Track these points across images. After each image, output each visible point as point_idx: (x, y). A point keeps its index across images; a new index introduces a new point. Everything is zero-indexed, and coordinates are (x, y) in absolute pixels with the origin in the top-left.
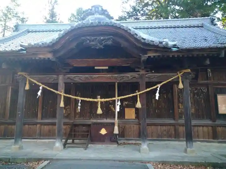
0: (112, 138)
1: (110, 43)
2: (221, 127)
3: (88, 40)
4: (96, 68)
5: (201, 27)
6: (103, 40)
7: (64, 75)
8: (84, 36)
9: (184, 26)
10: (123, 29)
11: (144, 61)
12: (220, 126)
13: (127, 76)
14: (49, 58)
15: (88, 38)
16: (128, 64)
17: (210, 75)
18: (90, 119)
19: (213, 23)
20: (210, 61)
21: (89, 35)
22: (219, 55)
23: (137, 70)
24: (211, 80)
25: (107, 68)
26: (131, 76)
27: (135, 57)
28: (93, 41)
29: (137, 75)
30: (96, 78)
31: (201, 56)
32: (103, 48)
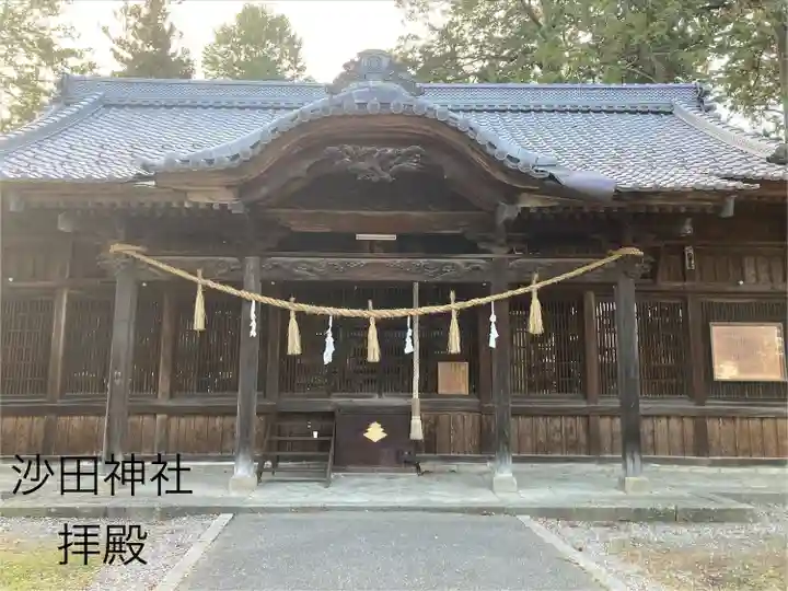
0: (403, 453)
1: (411, 165)
2: (718, 418)
3: (347, 153)
4: (360, 237)
5: (666, 113)
6: (391, 157)
7: (263, 257)
8: (336, 142)
9: (616, 108)
10: (456, 129)
11: (507, 222)
12: (717, 416)
13: (453, 264)
14: (223, 207)
15: (349, 148)
16: (457, 228)
17: (690, 265)
18: (329, 396)
19: (702, 102)
20: (693, 224)
21: (349, 142)
22: (719, 209)
23: (482, 246)
24: (693, 279)
25: (393, 237)
26: (468, 264)
27: (480, 210)
28: (362, 159)
29: (483, 261)
30: (361, 267)
31: (670, 210)
32: (391, 180)
